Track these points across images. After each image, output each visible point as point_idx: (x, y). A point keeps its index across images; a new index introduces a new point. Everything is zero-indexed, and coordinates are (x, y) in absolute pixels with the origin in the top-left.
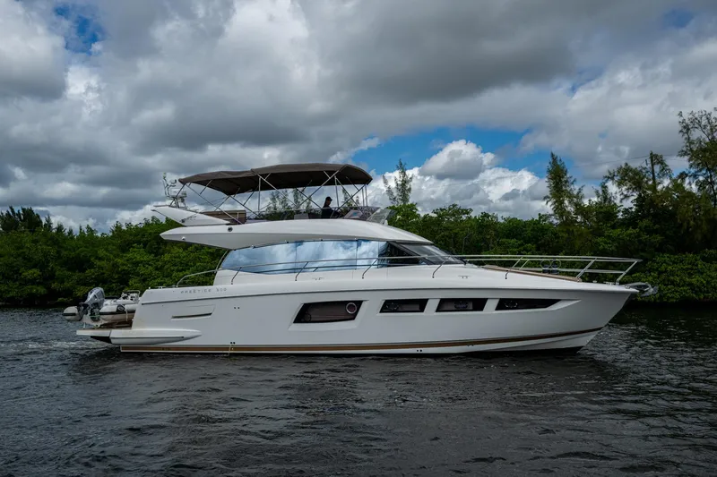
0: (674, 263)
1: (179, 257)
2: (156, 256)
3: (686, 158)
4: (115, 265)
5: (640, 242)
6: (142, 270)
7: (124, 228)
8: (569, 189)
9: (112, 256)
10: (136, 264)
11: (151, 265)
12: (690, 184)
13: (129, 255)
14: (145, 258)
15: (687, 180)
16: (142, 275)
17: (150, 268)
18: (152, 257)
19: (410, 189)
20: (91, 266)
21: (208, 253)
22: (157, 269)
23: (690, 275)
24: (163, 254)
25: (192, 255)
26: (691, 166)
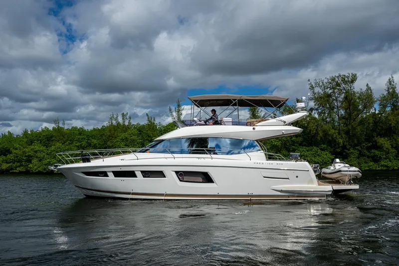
0: (308, 151)
1: (60, 148)
2: (47, 147)
3: (313, 101)
4: (24, 152)
5: (292, 141)
6: (39, 155)
7: (29, 132)
8: (259, 115)
9: (22, 148)
10: (36, 152)
11: (44, 152)
12: (315, 113)
13: (32, 147)
14: (41, 149)
15: (314, 112)
16: (39, 157)
17: (44, 154)
18: (45, 148)
19: (181, 114)
20: (10, 153)
21: (76, 146)
22: (47, 154)
23: (315, 157)
24: (51, 146)
25: (67, 147)
26: (315, 105)
